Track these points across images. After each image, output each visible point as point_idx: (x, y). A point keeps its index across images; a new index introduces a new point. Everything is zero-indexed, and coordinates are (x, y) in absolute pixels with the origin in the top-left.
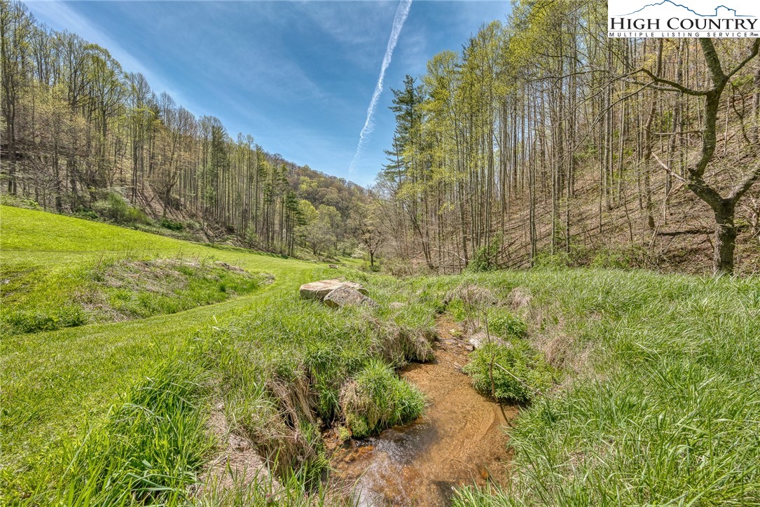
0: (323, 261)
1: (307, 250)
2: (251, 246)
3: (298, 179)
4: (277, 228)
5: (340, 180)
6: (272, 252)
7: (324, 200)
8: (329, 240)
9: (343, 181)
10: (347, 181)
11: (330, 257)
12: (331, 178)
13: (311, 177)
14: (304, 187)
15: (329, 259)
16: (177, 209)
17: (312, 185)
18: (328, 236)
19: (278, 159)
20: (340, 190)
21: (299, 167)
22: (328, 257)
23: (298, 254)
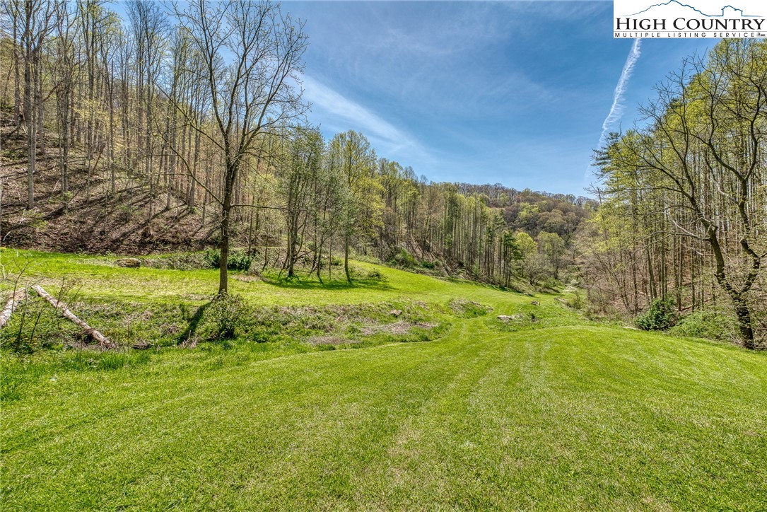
0: (540, 291)
1: (525, 280)
2: (476, 279)
3: (518, 206)
4: (496, 259)
5: (567, 197)
6: (492, 283)
7: (546, 225)
8: (547, 271)
9: (571, 198)
10: (576, 197)
11: (548, 288)
12: (556, 196)
13: (531, 201)
14: (524, 214)
15: (547, 290)
16: (428, 251)
17: (533, 210)
18: (545, 267)
19: (498, 188)
20: (565, 211)
21: (519, 193)
22: (545, 287)
23: (515, 284)
